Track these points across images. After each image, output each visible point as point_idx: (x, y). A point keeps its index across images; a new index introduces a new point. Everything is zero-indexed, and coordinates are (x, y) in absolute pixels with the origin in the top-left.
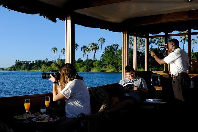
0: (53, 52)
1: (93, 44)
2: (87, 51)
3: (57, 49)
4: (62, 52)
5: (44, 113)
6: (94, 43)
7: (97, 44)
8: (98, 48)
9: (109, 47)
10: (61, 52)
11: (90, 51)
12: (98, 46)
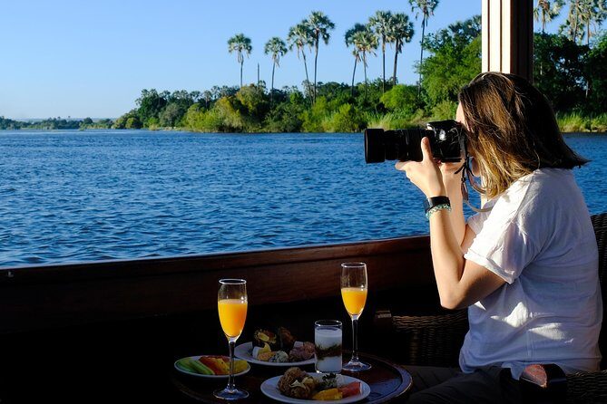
0: (236, 52)
1: (386, 16)
2: (364, 45)
3: (248, 41)
4: (271, 54)
5: (332, 351)
6: (389, 14)
7: (407, 18)
8: (412, 33)
9: (459, 26)
10: (266, 51)
11: (375, 47)
12: (411, 24)
